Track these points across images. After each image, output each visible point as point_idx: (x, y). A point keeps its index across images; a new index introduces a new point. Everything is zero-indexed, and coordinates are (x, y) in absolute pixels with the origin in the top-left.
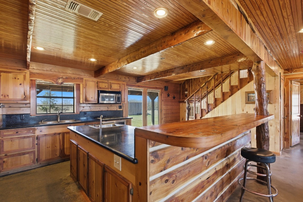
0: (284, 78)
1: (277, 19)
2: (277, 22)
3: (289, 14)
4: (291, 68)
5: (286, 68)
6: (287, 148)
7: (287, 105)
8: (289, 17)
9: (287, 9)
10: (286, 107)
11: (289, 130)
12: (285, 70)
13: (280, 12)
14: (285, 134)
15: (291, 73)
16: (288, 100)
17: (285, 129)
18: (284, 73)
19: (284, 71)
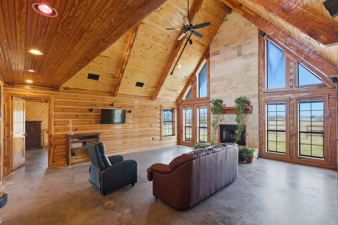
0: (4, 92)
1: (8, 25)
2: (8, 30)
3: (23, 29)
4: (13, 83)
5: (7, 81)
6: (8, 174)
7: (7, 124)
8: (22, 32)
9: (22, 23)
10: (7, 126)
11: (10, 153)
12: (5, 83)
13: (14, 22)
14: (6, 159)
15: (12, 88)
16: (9, 118)
17: (5, 152)
18: (4, 86)
19: (3, 84)
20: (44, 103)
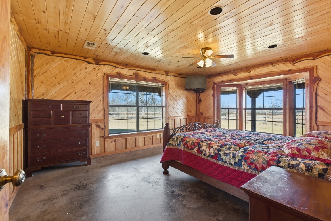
20: (92, 64)
